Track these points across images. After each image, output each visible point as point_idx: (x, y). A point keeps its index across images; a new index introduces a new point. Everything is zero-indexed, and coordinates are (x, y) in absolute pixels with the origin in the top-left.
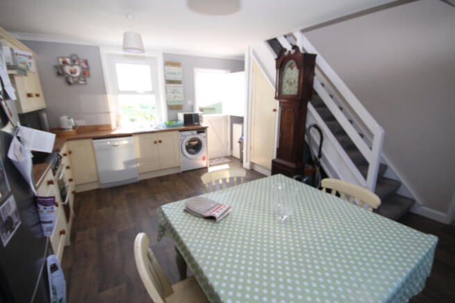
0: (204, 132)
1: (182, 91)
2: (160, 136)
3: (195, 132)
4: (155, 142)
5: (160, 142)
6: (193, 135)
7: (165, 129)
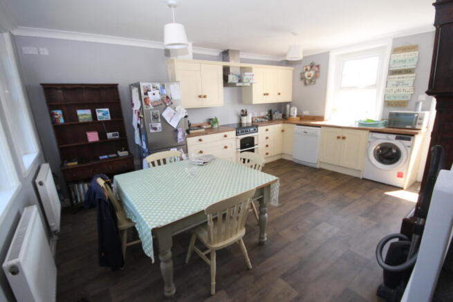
0: (409, 140)
1: (411, 83)
2: (345, 133)
3: (394, 137)
4: (338, 138)
5: (344, 138)
6: (388, 139)
7: (357, 126)
